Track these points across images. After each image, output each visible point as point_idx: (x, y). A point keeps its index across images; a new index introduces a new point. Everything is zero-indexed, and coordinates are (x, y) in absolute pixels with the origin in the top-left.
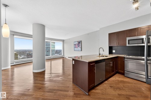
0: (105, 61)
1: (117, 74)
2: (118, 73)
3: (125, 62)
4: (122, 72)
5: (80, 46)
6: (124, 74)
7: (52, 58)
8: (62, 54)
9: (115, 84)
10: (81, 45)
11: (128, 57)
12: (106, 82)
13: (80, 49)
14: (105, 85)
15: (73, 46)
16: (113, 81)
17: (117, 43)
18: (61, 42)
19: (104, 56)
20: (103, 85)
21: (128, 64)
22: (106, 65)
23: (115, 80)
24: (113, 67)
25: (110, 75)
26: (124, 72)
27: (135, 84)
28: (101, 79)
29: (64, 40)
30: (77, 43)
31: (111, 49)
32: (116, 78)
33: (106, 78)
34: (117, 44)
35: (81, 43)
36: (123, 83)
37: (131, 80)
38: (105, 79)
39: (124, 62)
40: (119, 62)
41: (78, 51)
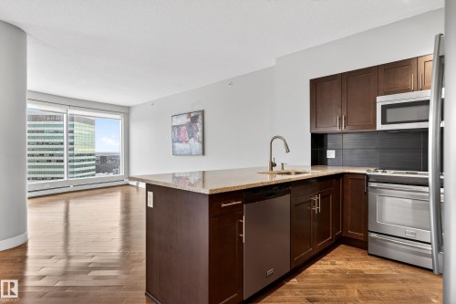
0: (289, 192)
1: (341, 248)
2: (342, 240)
3: (371, 194)
4: (360, 235)
5: (199, 134)
6: (367, 242)
7: (72, 188)
8: (122, 173)
9: (327, 287)
10: (200, 129)
11: (380, 173)
12: (294, 281)
13: (198, 146)
14: (288, 296)
15: (169, 135)
16: (323, 276)
17: (341, 119)
18: (118, 117)
19: (288, 173)
20: (281, 294)
21: (382, 202)
22: (294, 207)
23: (330, 271)
24: (323, 217)
25: (310, 251)
26: (366, 236)
27: (403, 281)
28: (269, 272)
29: (129, 108)
30: (184, 120)
31: (319, 143)
32: (333, 264)
33: (293, 266)
34: (340, 124)
35: (200, 120)
36: (360, 281)
37: (392, 266)
38: (288, 270)
39: (366, 194)
40: (348, 198)
41: (191, 154)
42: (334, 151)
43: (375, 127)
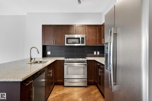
0: (45, 71)
4: (61, 81)
11: (67, 59)
16: (55, 100)
23: (56, 97)
26: (64, 81)
31: (44, 49)
32: (56, 94)
36: (66, 97)
42: (50, 52)
43: (65, 44)
